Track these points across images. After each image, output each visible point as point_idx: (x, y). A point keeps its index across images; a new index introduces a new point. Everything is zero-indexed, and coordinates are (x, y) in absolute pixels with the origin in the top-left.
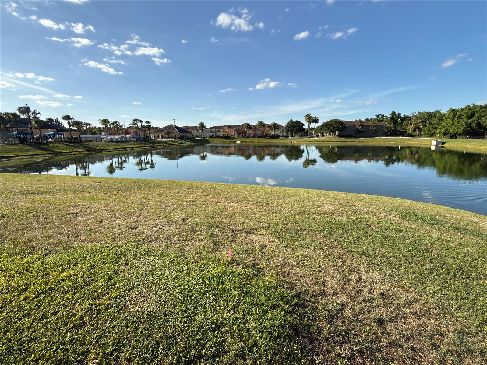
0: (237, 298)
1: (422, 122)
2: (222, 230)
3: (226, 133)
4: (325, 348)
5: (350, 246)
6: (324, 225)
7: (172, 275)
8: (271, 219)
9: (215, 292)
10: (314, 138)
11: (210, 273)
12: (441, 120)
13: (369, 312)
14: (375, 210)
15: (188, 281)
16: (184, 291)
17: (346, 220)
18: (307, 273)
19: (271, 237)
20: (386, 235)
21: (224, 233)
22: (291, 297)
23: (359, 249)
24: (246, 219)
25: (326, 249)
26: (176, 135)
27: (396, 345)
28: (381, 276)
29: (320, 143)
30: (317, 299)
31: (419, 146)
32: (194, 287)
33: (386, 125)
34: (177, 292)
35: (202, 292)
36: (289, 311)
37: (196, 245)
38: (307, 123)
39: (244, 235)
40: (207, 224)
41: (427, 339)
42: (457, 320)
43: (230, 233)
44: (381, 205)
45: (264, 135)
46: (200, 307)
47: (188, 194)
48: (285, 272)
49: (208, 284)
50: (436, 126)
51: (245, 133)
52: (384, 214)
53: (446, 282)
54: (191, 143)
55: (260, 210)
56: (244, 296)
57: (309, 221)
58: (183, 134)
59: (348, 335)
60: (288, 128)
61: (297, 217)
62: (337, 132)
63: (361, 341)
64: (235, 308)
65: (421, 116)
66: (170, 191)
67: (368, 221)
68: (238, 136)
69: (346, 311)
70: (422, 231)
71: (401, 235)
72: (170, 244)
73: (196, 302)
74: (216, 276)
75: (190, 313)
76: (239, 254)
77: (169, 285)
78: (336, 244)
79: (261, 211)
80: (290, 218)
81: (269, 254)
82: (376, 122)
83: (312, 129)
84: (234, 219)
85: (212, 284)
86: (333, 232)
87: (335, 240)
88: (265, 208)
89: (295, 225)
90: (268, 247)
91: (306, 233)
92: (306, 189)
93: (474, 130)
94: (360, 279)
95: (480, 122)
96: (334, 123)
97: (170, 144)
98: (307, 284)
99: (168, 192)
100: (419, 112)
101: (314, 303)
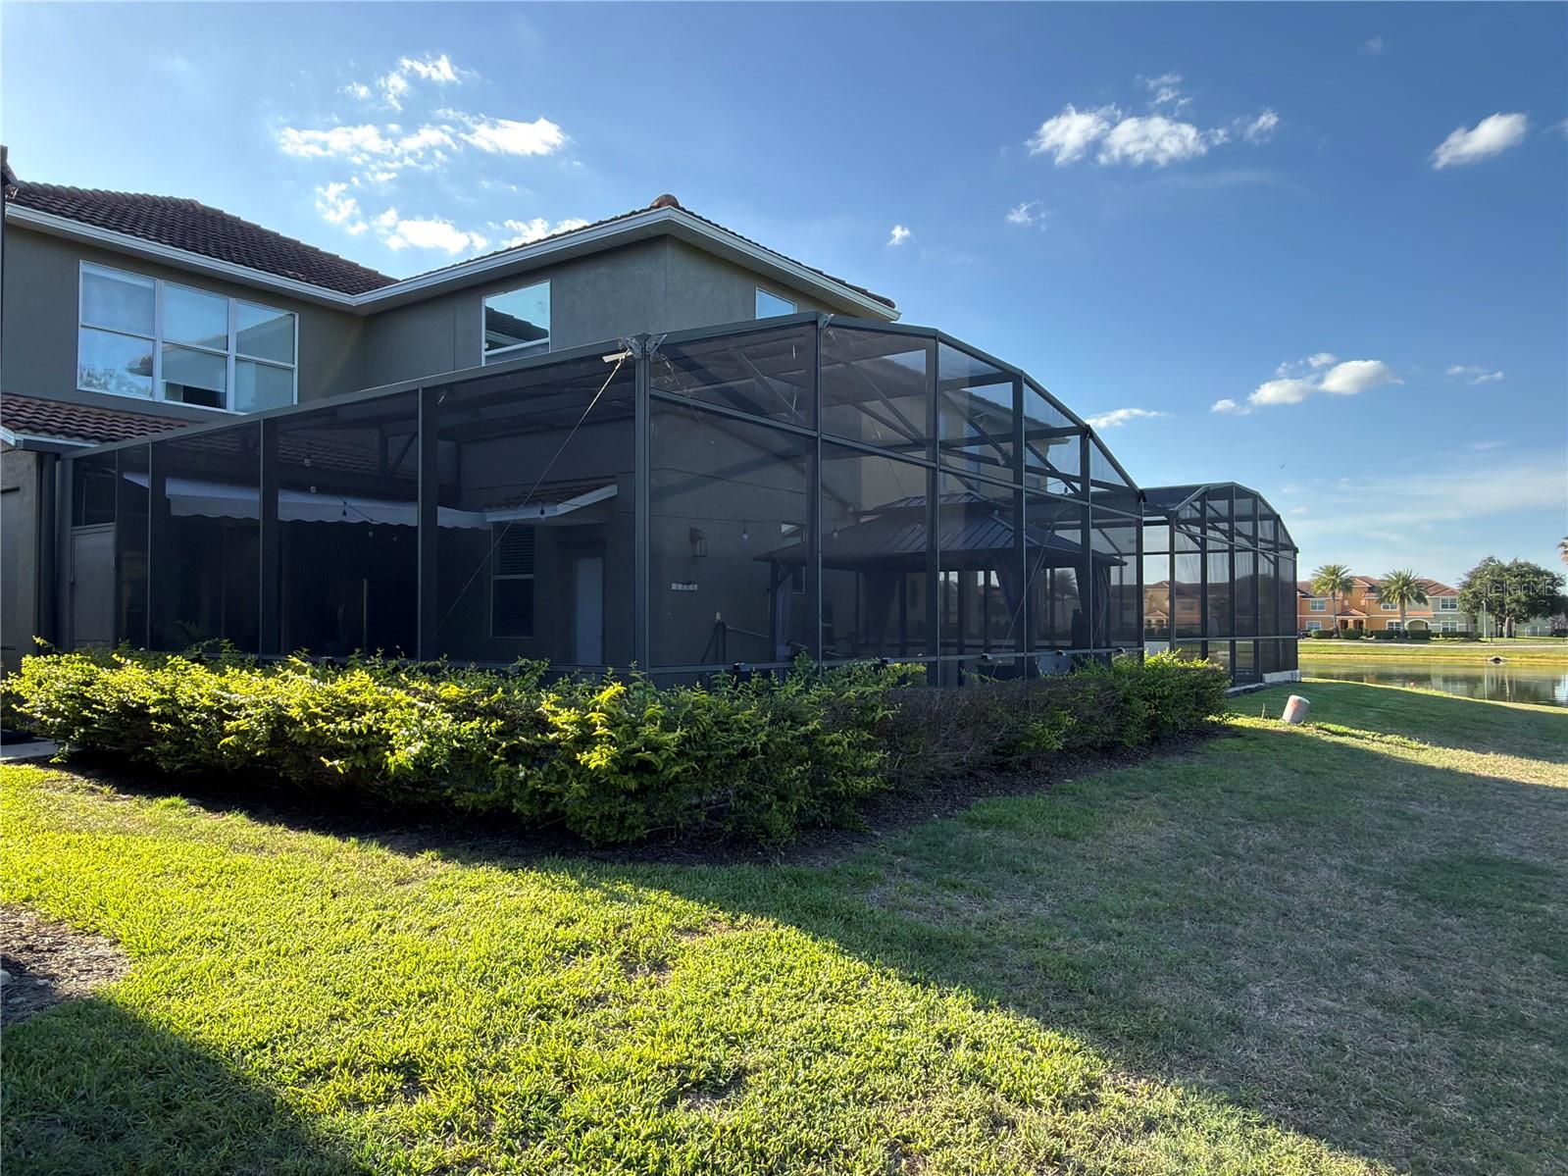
45: (1351, 626)
60: (1475, 595)
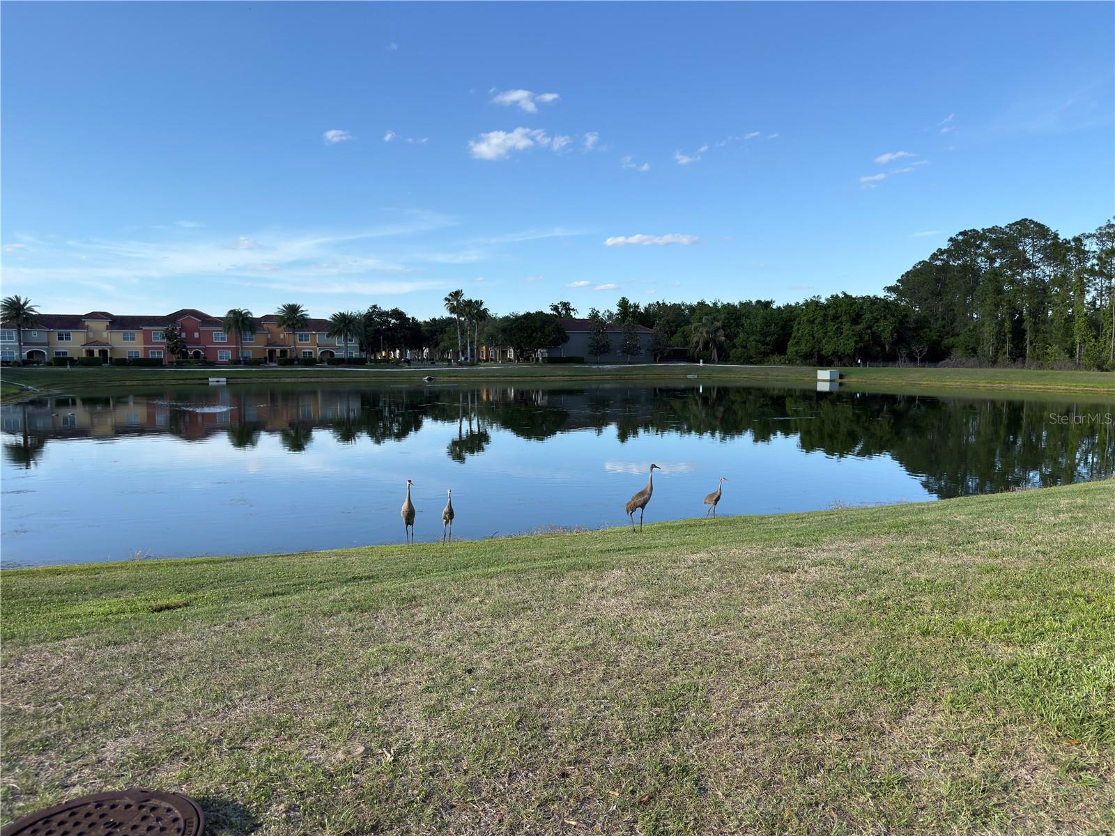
51: (197, 348)
93: (867, 346)
95: (875, 331)
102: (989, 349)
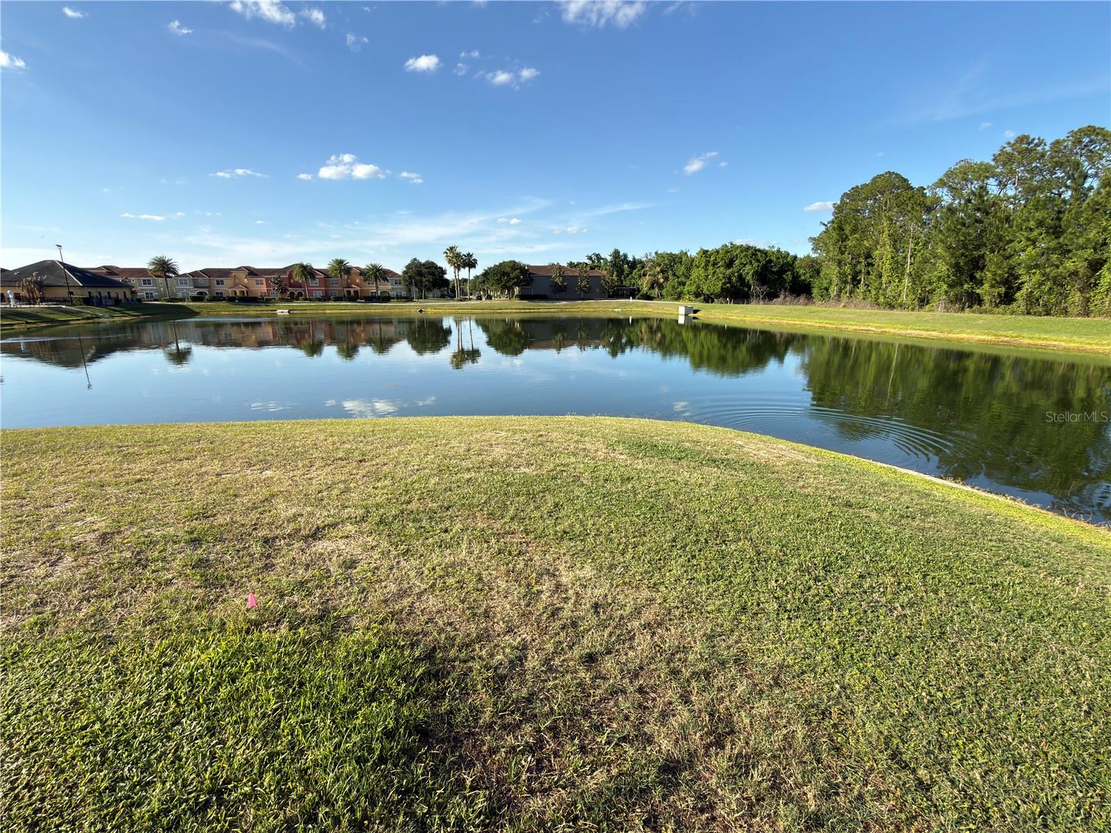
0: (274, 707)
1: (662, 271)
2: (234, 546)
3: (245, 289)
4: (485, 748)
5: (540, 525)
6: (491, 491)
7: (59, 703)
8: (371, 496)
9: (207, 711)
10: (469, 302)
11: (192, 663)
12: (689, 269)
13: (571, 648)
14: (588, 446)
15: (119, 703)
16: (106, 736)
17: (534, 473)
18: (451, 601)
19: (370, 539)
20: (604, 491)
21: (238, 551)
22: (413, 663)
23: (558, 529)
24: (305, 505)
25: (493, 541)
26: (71, 293)
27: (616, 693)
28: (595, 572)
29: (484, 313)
30: (472, 651)
31: (660, 316)
32: (139, 715)
33: (604, 276)
34: (77, 746)
35: (167, 722)
36: (409, 696)
37: (148, 600)
38: (453, 267)
39: (296, 545)
40: (187, 537)
41: (664, 665)
42: (707, 618)
43: (257, 549)
44: (599, 434)
45: (352, 293)
46: (159, 762)
47: (121, 463)
48: (401, 611)
49: (186, 693)
50: (683, 279)
51: (300, 290)
52: (604, 451)
53: (694, 557)
54: (129, 315)
55: (343, 479)
56: (293, 695)
57: (459, 486)
58: (99, 290)
59: (531, 704)
60: (410, 277)
61: (433, 482)
62: (517, 290)
63: (556, 707)
64: (270, 732)
65: (660, 261)
66: (55, 461)
67: (575, 468)
68: (279, 296)
69: (530, 658)
70: (662, 475)
71: (630, 486)
72: (54, 614)
73: (145, 753)
74: (212, 666)
75: (127, 788)
76: (282, 596)
77: (48, 733)
78: (514, 526)
79: (345, 481)
80: (416, 486)
81: (365, 578)
82: (588, 269)
83: (465, 281)
84: (270, 511)
85: (198, 692)
86: (508, 503)
87: (512, 519)
88: (354, 471)
89: (428, 500)
90: (362, 562)
91: (453, 515)
92: (455, 417)
93: (735, 287)
94: (558, 586)
95: (741, 274)
96: (508, 270)
97: (52, 321)
98: (451, 624)
99: (47, 465)
100: (656, 253)
101: (465, 662)
102: (833, 290)
